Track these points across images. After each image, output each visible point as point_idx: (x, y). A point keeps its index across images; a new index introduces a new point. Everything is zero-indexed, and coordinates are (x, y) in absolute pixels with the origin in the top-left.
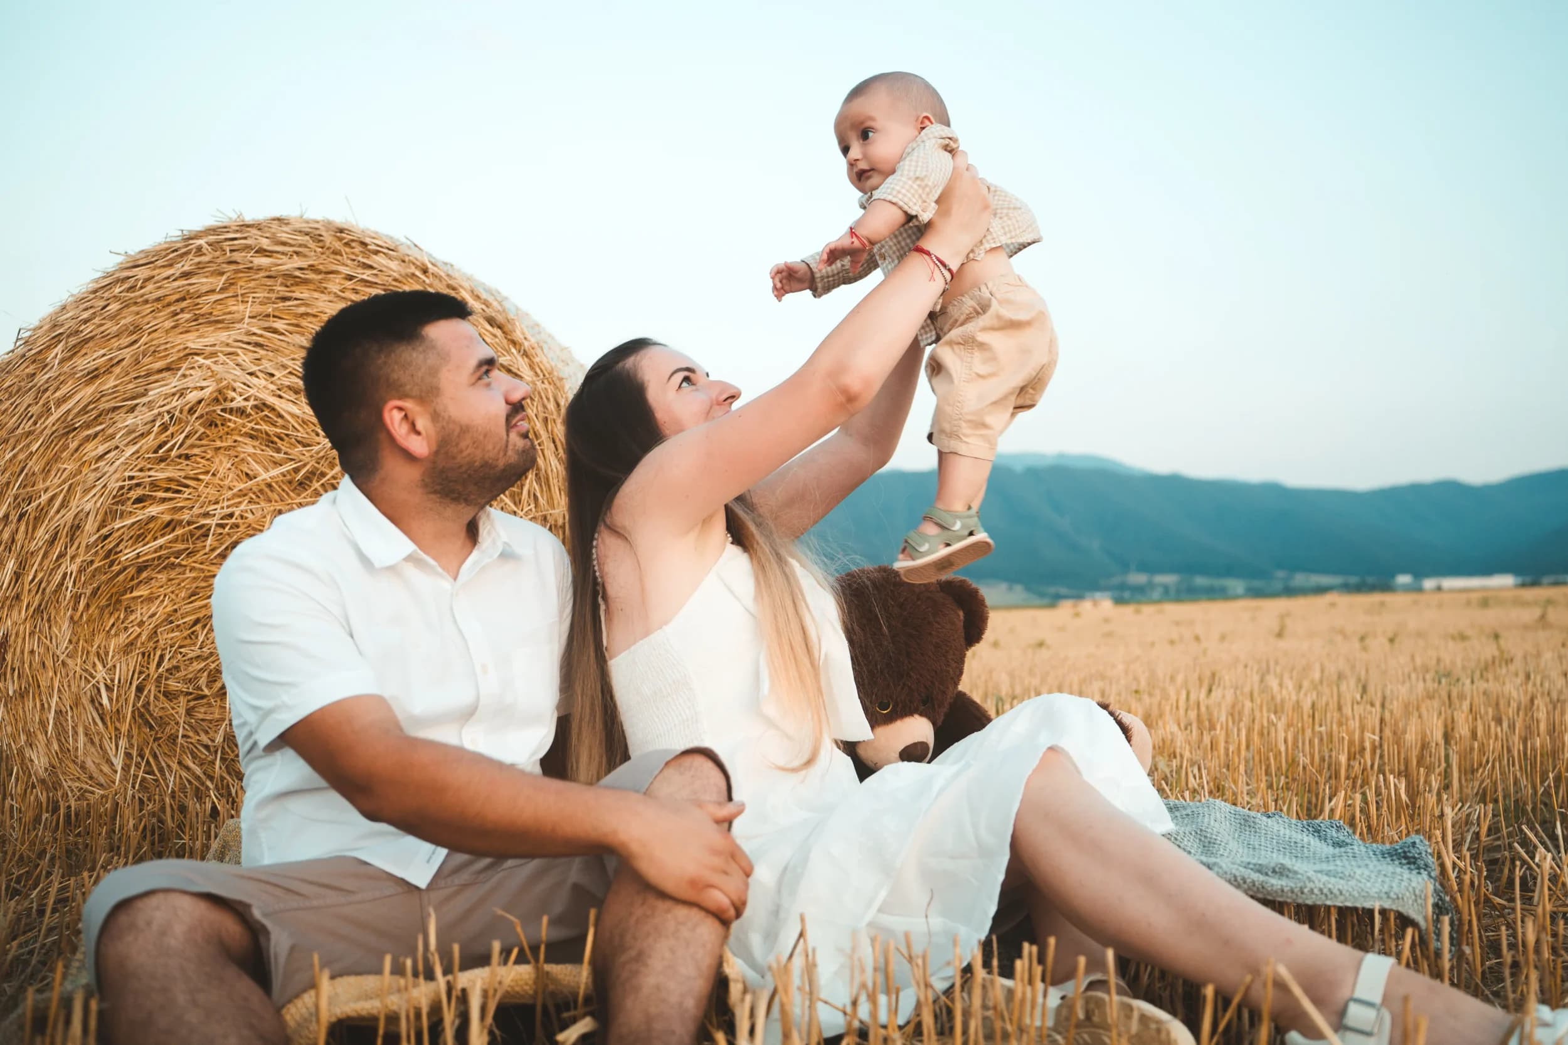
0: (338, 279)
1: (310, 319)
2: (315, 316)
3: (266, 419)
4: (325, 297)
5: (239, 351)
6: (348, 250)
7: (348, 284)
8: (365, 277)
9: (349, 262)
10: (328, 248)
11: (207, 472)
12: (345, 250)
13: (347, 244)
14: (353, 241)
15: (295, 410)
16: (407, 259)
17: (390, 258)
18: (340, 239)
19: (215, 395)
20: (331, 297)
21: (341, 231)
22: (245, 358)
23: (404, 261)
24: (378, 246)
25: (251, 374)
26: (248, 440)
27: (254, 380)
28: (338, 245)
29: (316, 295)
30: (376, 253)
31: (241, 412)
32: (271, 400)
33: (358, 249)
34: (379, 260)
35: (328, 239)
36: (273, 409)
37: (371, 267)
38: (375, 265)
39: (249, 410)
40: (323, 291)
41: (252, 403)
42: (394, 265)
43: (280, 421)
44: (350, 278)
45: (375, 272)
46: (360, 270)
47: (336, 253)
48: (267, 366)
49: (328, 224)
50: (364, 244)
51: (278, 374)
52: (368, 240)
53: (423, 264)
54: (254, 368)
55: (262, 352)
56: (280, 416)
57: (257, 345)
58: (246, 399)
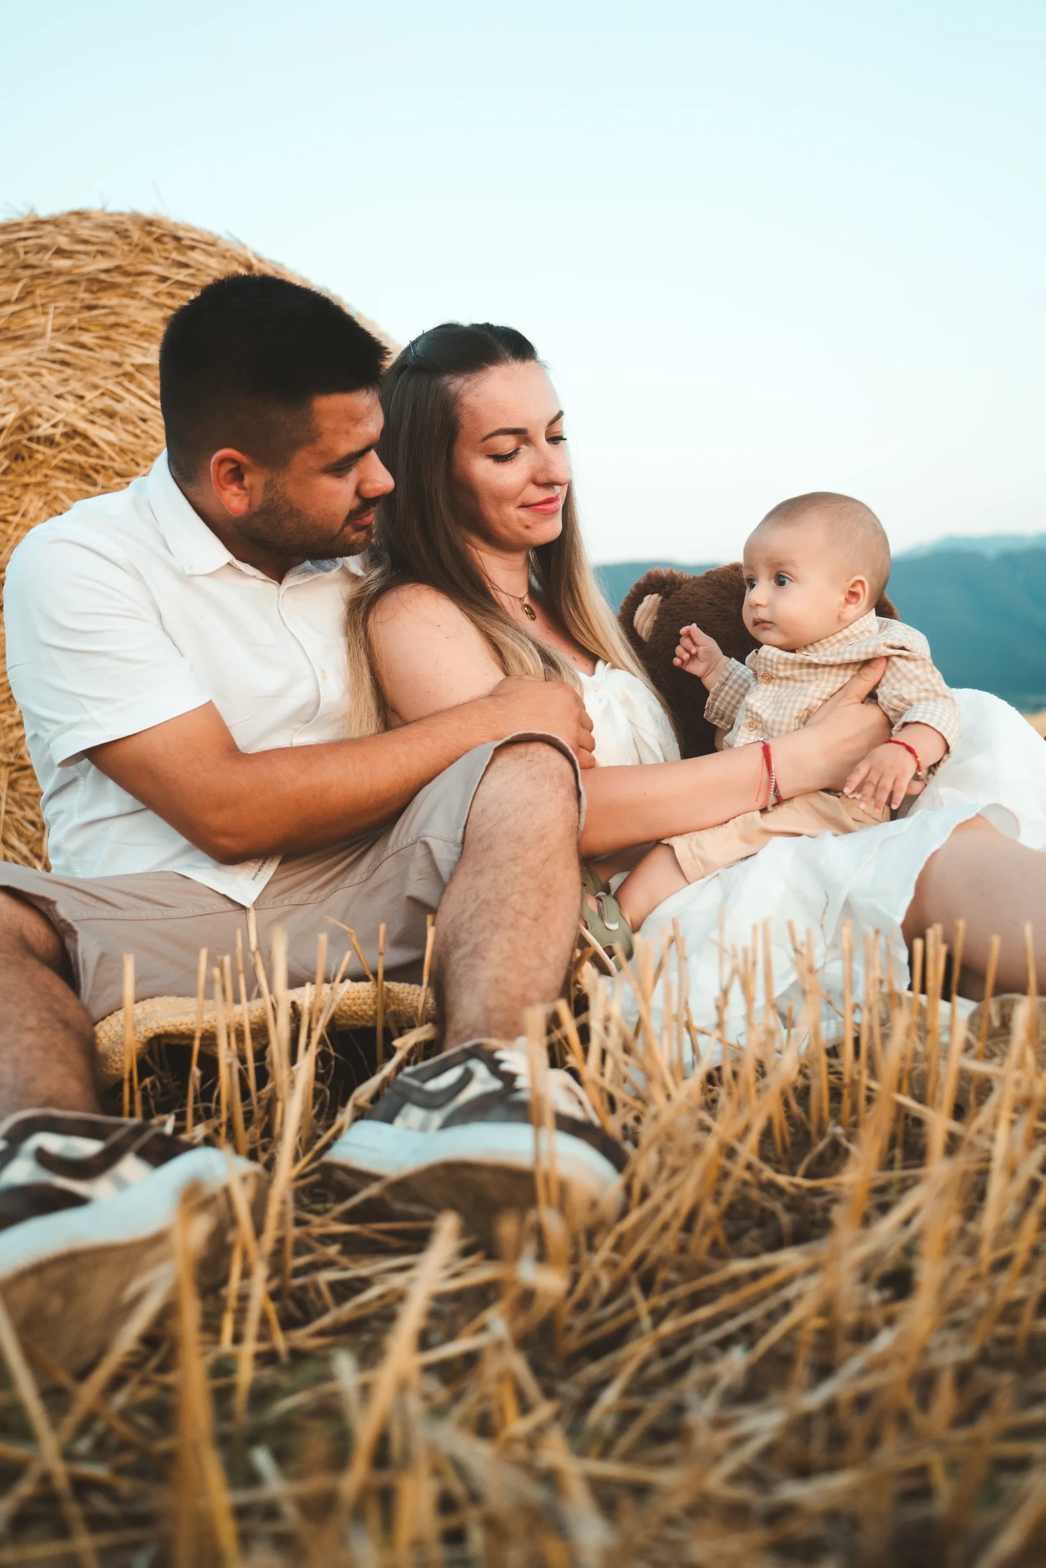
0: (150, 281)
1: (122, 330)
2: (126, 326)
3: (79, 449)
4: (134, 303)
5: (44, 372)
6: (160, 246)
7: (163, 287)
8: (181, 278)
9: (162, 261)
10: (137, 245)
11: (15, 513)
12: (155, 246)
13: (158, 240)
14: (164, 235)
15: (111, 436)
16: (228, 254)
17: (210, 254)
18: (150, 233)
19: (18, 423)
20: (144, 303)
21: (150, 223)
22: (49, 379)
23: (224, 257)
24: (194, 240)
25: (59, 397)
26: (58, 474)
27: (61, 403)
28: (148, 241)
29: (126, 301)
30: (193, 248)
31: (50, 441)
32: (82, 426)
33: (171, 244)
34: (196, 256)
35: (136, 235)
36: (85, 437)
37: (186, 266)
38: (191, 263)
39: (58, 438)
40: (133, 296)
41: (60, 429)
42: (213, 262)
43: (94, 451)
44: (163, 279)
45: (191, 271)
46: (175, 270)
47: (146, 250)
48: (76, 386)
49: (135, 217)
50: (178, 239)
51: (89, 395)
52: (181, 234)
53: (248, 260)
54: (61, 390)
55: (69, 371)
56: (94, 444)
57: (64, 363)
58: (54, 426)
